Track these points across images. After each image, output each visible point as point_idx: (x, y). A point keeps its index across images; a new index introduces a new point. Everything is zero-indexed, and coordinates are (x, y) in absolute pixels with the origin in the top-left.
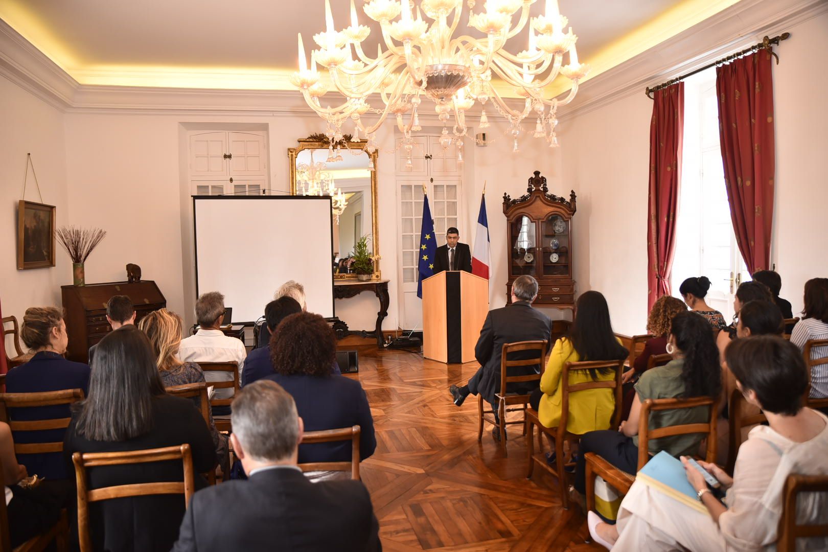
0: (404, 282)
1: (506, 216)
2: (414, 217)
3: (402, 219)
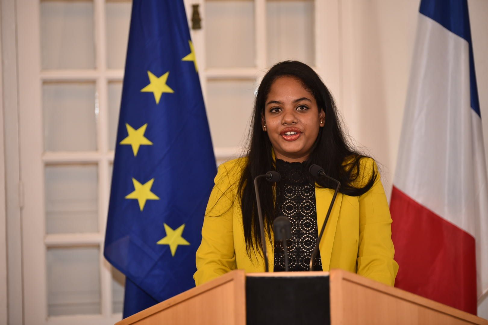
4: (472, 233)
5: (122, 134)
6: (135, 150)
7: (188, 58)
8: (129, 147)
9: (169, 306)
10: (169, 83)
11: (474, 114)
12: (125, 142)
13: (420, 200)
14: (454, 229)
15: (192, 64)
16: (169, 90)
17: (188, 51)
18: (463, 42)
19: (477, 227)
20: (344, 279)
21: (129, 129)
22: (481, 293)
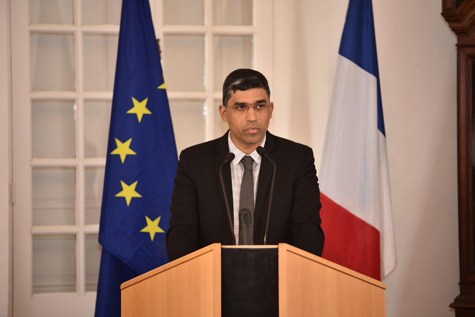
0: (34, 292)
1: (454, 29)
2: (79, 29)
3: (32, 33)
4: (377, 227)
5: (112, 146)
6: (123, 159)
7: (161, 87)
8: (118, 156)
9: (165, 269)
10: (148, 106)
11: (381, 134)
12: (115, 152)
13: (338, 201)
14: (364, 224)
15: (164, 91)
16: (148, 112)
17: (162, 82)
18: (372, 78)
19: (382, 224)
20: (287, 250)
21: (118, 142)
22: (384, 274)
